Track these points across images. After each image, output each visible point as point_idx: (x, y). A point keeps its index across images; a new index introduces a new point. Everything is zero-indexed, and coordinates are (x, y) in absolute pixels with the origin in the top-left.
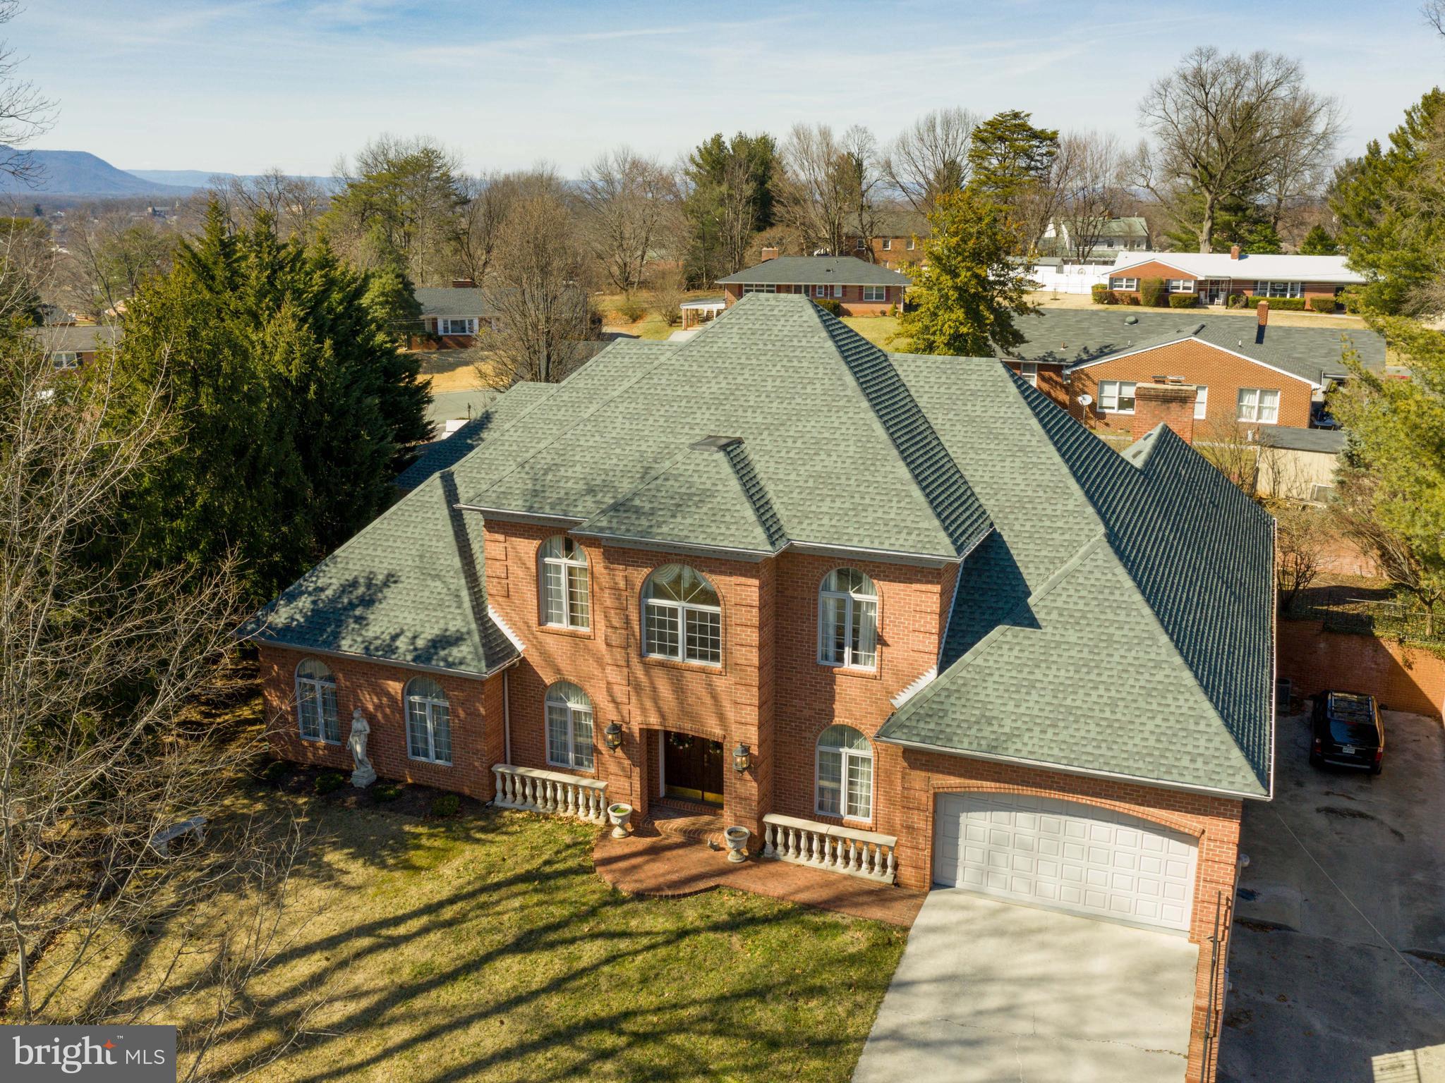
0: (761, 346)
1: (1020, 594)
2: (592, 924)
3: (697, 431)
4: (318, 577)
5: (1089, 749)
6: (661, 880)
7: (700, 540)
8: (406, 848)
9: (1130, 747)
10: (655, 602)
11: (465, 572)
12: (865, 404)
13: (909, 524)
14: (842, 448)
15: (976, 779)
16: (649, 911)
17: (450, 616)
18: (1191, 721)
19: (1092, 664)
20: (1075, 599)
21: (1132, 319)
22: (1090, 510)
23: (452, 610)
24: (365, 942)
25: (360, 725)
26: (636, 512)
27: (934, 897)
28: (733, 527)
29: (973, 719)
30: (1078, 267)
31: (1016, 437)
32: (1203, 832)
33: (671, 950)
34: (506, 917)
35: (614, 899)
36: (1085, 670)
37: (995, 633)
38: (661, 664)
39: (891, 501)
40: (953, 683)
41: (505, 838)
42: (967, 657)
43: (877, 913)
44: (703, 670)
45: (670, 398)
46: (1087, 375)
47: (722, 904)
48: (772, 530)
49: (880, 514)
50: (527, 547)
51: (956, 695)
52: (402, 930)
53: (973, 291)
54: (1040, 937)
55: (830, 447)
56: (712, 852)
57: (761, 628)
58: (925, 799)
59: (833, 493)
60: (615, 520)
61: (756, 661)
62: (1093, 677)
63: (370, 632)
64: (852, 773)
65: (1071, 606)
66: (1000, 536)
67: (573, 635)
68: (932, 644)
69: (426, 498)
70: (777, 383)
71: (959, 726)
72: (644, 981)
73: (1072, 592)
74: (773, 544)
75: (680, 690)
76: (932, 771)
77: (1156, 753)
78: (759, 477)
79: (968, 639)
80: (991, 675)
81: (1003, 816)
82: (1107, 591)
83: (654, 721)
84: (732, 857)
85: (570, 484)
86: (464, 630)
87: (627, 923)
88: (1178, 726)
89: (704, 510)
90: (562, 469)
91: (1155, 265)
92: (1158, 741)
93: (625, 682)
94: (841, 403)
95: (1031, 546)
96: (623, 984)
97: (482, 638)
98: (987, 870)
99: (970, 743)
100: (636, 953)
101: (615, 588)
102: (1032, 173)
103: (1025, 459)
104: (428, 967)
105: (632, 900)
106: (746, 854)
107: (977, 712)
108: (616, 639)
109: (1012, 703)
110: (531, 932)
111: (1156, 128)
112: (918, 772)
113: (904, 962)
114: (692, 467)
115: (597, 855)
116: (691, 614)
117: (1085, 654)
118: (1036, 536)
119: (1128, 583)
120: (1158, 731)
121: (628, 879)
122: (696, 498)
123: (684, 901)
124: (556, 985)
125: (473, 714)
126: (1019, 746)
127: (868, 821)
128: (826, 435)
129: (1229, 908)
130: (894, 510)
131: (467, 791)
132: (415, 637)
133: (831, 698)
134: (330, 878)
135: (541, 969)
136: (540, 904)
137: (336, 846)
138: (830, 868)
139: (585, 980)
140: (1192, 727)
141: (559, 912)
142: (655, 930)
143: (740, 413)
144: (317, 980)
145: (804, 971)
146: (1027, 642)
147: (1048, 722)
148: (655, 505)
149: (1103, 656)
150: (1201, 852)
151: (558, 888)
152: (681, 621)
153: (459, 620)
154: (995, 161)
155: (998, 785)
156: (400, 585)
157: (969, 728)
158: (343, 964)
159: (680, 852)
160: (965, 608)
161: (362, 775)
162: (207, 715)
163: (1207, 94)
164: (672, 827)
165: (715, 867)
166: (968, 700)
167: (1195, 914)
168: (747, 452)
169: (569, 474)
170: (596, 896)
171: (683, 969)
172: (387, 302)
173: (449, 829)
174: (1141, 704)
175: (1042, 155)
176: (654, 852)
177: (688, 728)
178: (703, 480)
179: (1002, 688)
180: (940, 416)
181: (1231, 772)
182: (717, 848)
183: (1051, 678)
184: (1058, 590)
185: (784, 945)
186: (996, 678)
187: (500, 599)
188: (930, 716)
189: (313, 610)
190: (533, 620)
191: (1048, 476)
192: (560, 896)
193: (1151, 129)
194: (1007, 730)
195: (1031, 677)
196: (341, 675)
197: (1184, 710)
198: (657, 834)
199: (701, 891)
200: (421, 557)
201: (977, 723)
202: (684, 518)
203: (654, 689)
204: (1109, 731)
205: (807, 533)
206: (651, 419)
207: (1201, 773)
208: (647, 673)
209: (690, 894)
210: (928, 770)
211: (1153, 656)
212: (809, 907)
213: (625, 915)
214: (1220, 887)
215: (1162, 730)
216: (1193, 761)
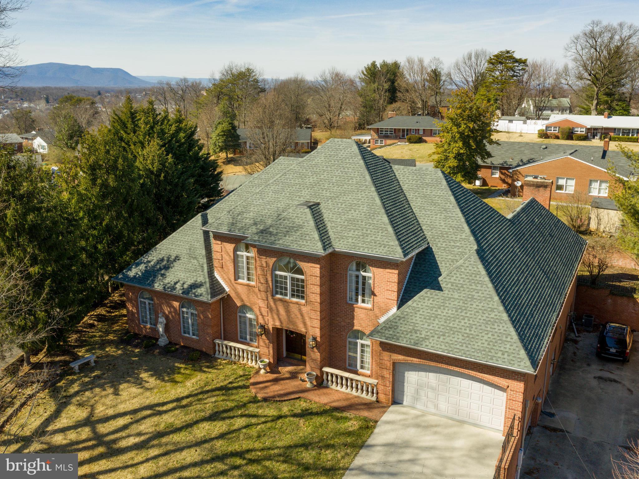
0: (333, 162)
1: (437, 275)
2: (243, 410)
3: (302, 199)
4: (149, 256)
5: (458, 346)
6: (276, 393)
7: (294, 247)
8: (174, 373)
9: (475, 347)
10: (278, 273)
11: (206, 256)
12: (373, 189)
13: (385, 243)
14: (361, 208)
15: (411, 357)
16: (268, 406)
17: (198, 275)
18: (504, 336)
19: (463, 308)
20: (459, 279)
21: (544, 147)
22: (472, 238)
23: (199, 272)
24: (148, 412)
25: (162, 320)
26: (270, 234)
27: (393, 408)
28: (309, 242)
29: (409, 330)
30: (534, 121)
31: (443, 204)
32: (508, 387)
33: (273, 424)
34: (208, 405)
35: (254, 400)
36: (460, 311)
37: (423, 293)
38: (280, 300)
39: (378, 232)
40: (402, 314)
41: (216, 371)
42: (410, 303)
43: (365, 414)
44: (297, 303)
45: (292, 184)
46: (519, 172)
47: (300, 406)
48: (326, 244)
49: (373, 238)
50: (230, 247)
51: (403, 319)
52: (164, 408)
53: (466, 134)
54: (435, 429)
55: (356, 207)
56: (301, 382)
57: (321, 286)
58: (389, 365)
59: (355, 228)
60: (261, 237)
61: (319, 300)
62: (463, 314)
63: (166, 281)
64: (362, 351)
65: (457, 282)
66: (431, 249)
67: (248, 285)
68: (394, 296)
69: (194, 224)
70: (337, 179)
71: (403, 333)
72: (259, 437)
73: (458, 275)
74: (325, 250)
75: (288, 311)
76: (392, 352)
77: (487, 350)
78: (325, 220)
79: (412, 295)
80: (419, 311)
81: (423, 374)
82: (473, 275)
83: (278, 324)
84: (308, 385)
85: (247, 221)
86: (203, 281)
87: (257, 412)
88: (498, 338)
89: (298, 234)
90: (245, 214)
91: (567, 121)
92: (489, 344)
93: (266, 307)
94: (363, 188)
95: (444, 254)
96: (249, 437)
97: (210, 285)
98: (416, 398)
99: (407, 341)
100: (259, 424)
101: (261, 266)
102: (515, 78)
103: (446, 214)
104: (172, 425)
105: (262, 401)
106: (315, 384)
107: (411, 327)
108: (262, 288)
109: (427, 324)
110: (217, 412)
111: (573, 57)
112: (386, 353)
113: (372, 436)
114: (295, 215)
115: (252, 381)
116: (293, 279)
117: (461, 304)
118: (447, 249)
119: (483, 272)
120: (489, 340)
121: (262, 392)
122: (295, 229)
123: (284, 403)
124: (222, 436)
125: (206, 317)
126: (427, 343)
127: (368, 372)
128: (355, 202)
129: (520, 422)
130: (380, 236)
131: (204, 350)
132: (184, 284)
133: (353, 318)
134: (140, 384)
135: (217, 429)
136: (223, 400)
137: (146, 371)
138: (350, 392)
139: (234, 435)
140: (504, 339)
141: (230, 404)
142: (269, 415)
143: (321, 191)
144: (125, 427)
145: (327, 437)
146: (436, 297)
147: (441, 333)
148: (278, 231)
149: (468, 305)
150: (507, 396)
151: (232, 394)
152: (288, 281)
153: (202, 277)
154: (498, 73)
155: (419, 360)
156: (180, 261)
157: (407, 334)
158: (137, 421)
159: (287, 381)
160: (412, 280)
161: (163, 341)
162: (109, 312)
163: (596, 42)
164: (285, 370)
165: (300, 389)
166: (408, 322)
167: (505, 423)
168: (321, 209)
169: (247, 216)
170: (247, 399)
171: (276, 433)
172: (224, 135)
173: (194, 366)
174: (483, 327)
175: (519, 70)
176: (276, 381)
177: (291, 328)
178: (299, 221)
179: (423, 317)
180: (412, 194)
181: (519, 360)
182: (303, 381)
183: (445, 314)
184: (452, 274)
185: (321, 425)
186: (421, 312)
187: (219, 269)
188: (391, 328)
189: (145, 270)
190: (232, 278)
191: (455, 222)
192: (233, 397)
193: (570, 58)
194: (423, 336)
195: (436, 313)
196: (155, 298)
197: (502, 331)
198: (279, 373)
199: (292, 399)
200: (190, 249)
201: (411, 332)
202: (289, 237)
203: (278, 311)
204: (467, 339)
205: (341, 245)
206: (284, 193)
207: (506, 360)
208: (275, 304)
209: (287, 400)
210: (390, 352)
211: (490, 306)
212: (336, 409)
213: (258, 407)
214: (516, 412)
215: (491, 339)
216: (503, 354)
